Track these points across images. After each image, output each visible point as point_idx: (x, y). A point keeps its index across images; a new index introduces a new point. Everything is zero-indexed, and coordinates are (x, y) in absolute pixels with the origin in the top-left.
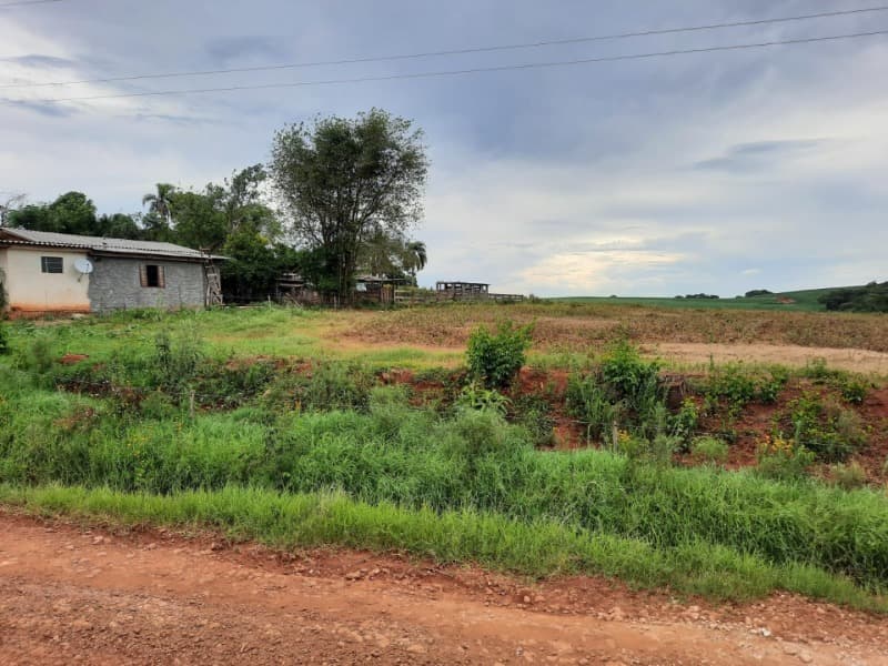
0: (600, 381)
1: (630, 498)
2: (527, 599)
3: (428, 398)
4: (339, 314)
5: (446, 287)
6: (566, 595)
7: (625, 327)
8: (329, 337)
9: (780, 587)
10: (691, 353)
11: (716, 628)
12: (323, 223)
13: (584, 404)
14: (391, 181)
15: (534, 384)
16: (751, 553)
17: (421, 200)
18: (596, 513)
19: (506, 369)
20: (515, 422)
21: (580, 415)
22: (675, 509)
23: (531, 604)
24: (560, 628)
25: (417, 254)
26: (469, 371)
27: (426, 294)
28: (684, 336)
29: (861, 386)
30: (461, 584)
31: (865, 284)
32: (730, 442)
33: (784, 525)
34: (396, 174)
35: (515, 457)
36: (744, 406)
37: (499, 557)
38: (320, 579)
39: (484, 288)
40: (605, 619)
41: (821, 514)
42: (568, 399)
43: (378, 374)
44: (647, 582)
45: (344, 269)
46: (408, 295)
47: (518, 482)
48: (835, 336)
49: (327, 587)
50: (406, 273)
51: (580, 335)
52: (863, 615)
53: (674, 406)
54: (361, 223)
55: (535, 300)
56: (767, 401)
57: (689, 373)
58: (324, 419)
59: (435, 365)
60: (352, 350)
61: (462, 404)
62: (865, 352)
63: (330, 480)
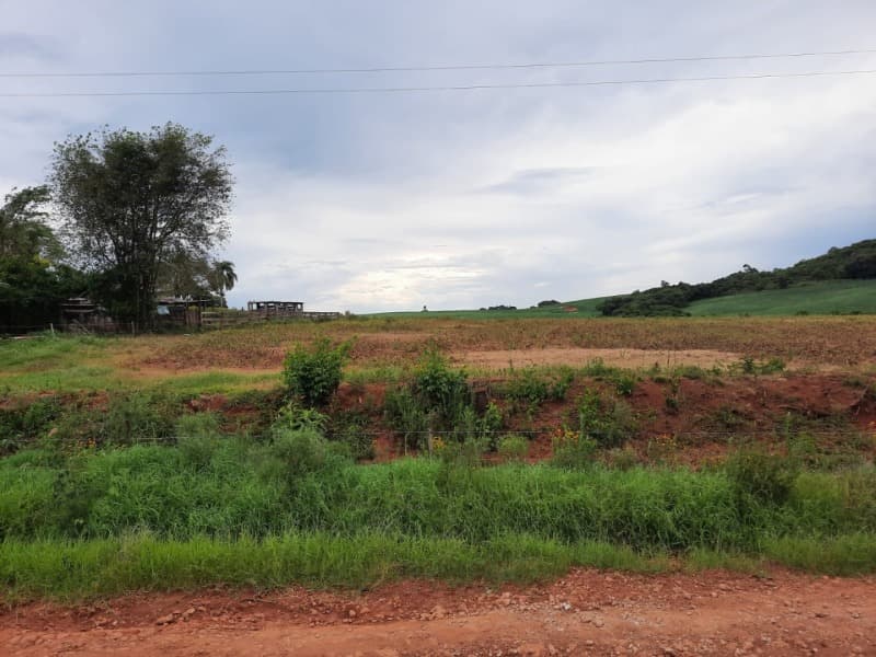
0: (415, 391)
1: (445, 501)
2: (352, 613)
3: (243, 423)
4: (137, 341)
5: (258, 307)
6: (390, 603)
7: (436, 339)
8: (128, 366)
9: (576, 563)
10: (493, 360)
11: (526, 610)
12: (116, 243)
13: (401, 415)
14: (192, 198)
15: (353, 399)
16: (551, 537)
17: (227, 219)
18: (415, 518)
19: (324, 387)
20: (336, 439)
21: (398, 426)
22: (486, 506)
23: (356, 617)
24: (386, 635)
25: (225, 275)
26: (286, 392)
27: (237, 314)
28: (488, 344)
29: (630, 379)
30: (285, 609)
31: (630, 292)
32: (530, 438)
33: (576, 507)
34: (198, 192)
35: (336, 474)
36: (540, 405)
37: (322, 576)
38: (126, 630)
39: (299, 306)
40: (427, 619)
41: (605, 495)
42: (385, 412)
43: (186, 401)
44: (463, 577)
45: (142, 293)
46: (217, 316)
47: (340, 498)
48: (609, 338)
49: (135, 637)
50: (213, 293)
51: (396, 349)
52: (641, 577)
53: (480, 409)
54: (160, 242)
55: (350, 317)
56: (558, 399)
57: (493, 378)
58: (124, 455)
59: (249, 388)
60: (155, 377)
61: (279, 426)
62: (632, 351)
63: (133, 520)
